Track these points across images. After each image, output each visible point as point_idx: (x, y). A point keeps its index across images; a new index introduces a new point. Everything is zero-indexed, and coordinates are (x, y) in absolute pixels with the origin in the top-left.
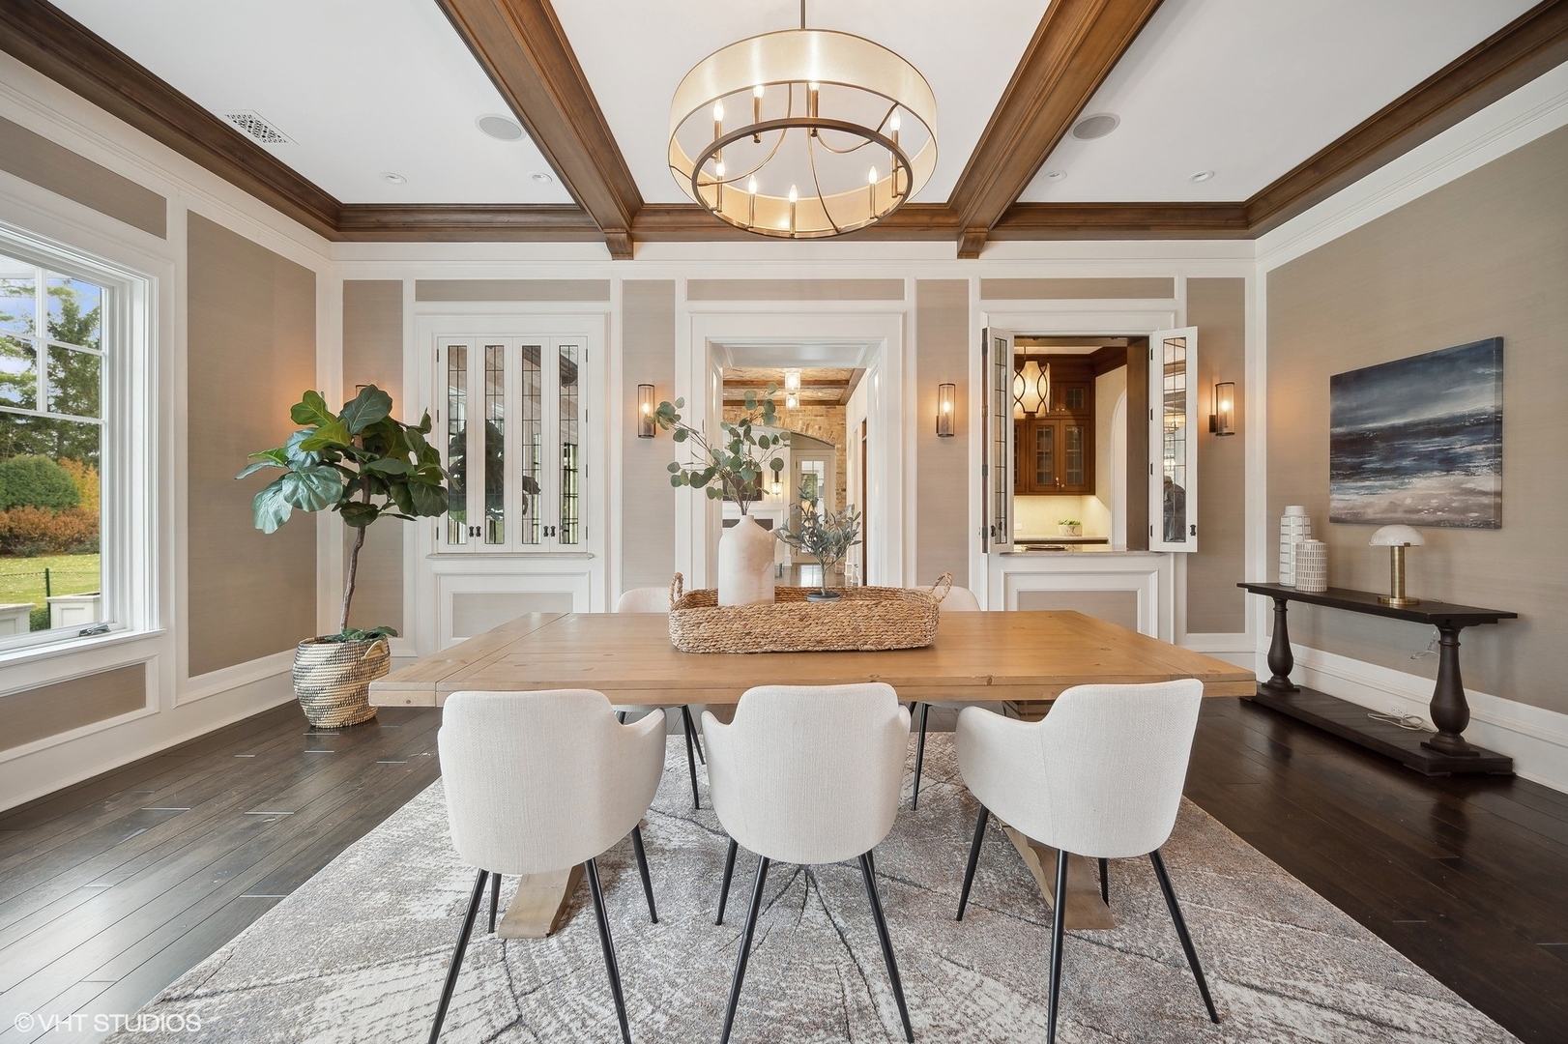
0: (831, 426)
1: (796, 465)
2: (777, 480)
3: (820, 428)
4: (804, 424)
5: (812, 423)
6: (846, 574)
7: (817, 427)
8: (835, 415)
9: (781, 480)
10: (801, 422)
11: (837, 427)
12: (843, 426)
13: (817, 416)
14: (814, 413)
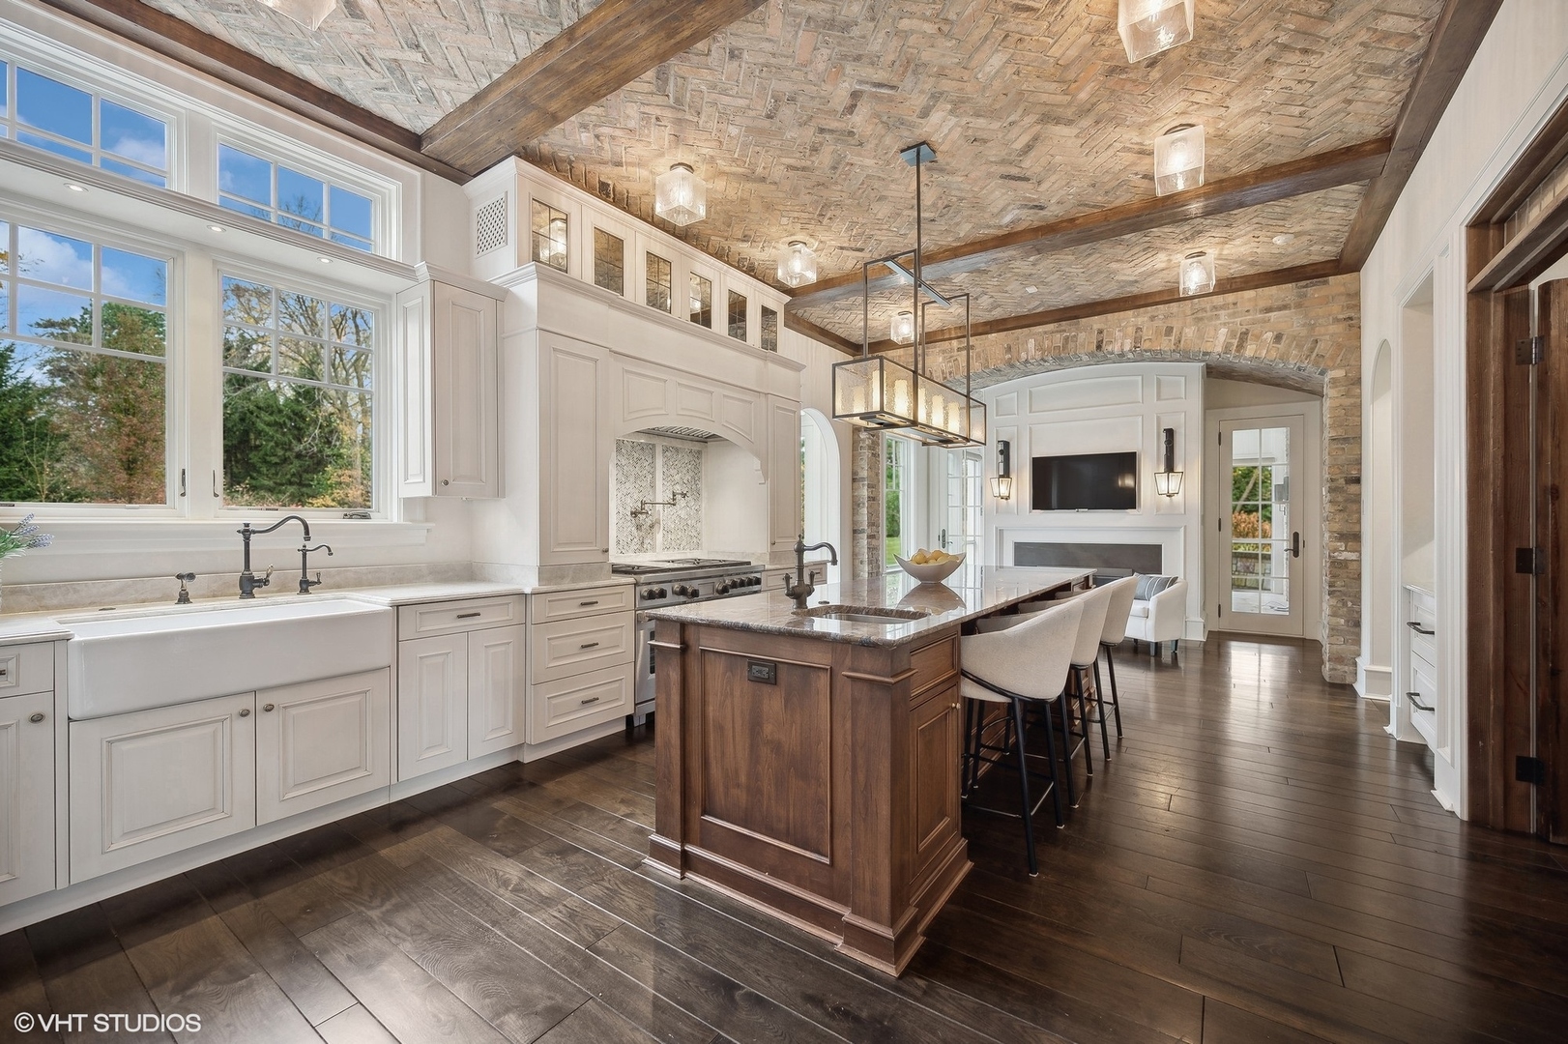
0: (1312, 327)
1: (1217, 441)
2: (1170, 468)
3: (1278, 338)
4: (1233, 334)
5: (1256, 329)
6: (1361, 688)
7: (1269, 336)
8: (1326, 301)
9: (1179, 468)
10: (1223, 331)
11: (1334, 328)
12: (1353, 324)
13: (1269, 310)
14: (1262, 304)
